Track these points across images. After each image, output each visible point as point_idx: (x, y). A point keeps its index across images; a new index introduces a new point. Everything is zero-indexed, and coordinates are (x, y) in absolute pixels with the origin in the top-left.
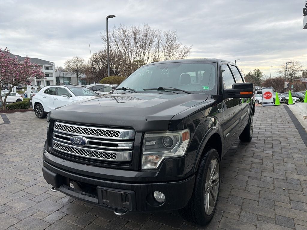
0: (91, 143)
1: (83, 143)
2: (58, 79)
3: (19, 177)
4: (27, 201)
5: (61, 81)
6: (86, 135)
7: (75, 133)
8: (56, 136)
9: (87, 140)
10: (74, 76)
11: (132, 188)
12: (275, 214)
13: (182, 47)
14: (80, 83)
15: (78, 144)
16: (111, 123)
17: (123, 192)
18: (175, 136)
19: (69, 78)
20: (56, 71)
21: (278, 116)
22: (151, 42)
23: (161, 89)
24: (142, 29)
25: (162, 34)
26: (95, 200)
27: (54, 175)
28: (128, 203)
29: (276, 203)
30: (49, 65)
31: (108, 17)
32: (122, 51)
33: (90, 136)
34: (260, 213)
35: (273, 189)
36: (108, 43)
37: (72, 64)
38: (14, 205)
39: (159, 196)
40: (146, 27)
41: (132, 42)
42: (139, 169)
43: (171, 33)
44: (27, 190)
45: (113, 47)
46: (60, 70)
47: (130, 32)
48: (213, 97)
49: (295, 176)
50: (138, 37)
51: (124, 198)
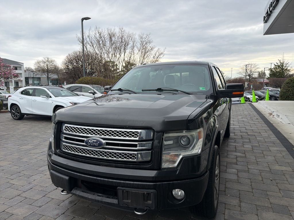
0: (108, 144)
1: (100, 145)
2: (27, 79)
3: (11, 182)
4: (27, 206)
5: (30, 82)
6: (103, 136)
7: (89, 135)
8: (66, 138)
9: (104, 141)
10: (45, 76)
11: (154, 187)
12: (271, 203)
13: (156, 49)
14: (50, 84)
15: (94, 146)
16: (128, 124)
17: (145, 191)
19: (39, 79)
20: (25, 71)
21: (246, 113)
22: (126, 45)
23: (160, 90)
24: (117, 31)
25: (137, 37)
26: (115, 201)
27: (67, 178)
28: (150, 202)
29: (268, 193)
30: (17, 66)
31: (83, 19)
32: (98, 52)
33: (107, 137)
34: (258, 203)
35: (262, 180)
37: (42, 65)
38: (14, 212)
40: (121, 30)
41: (108, 44)
43: (145, 36)
44: (24, 195)
45: (89, 49)
46: (28, 70)
47: (106, 34)
49: (277, 167)
50: (113, 39)
51: (147, 197)
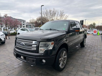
0: (25, 45)
1: (23, 45)
2: (27, 26)
4: (10, 62)
5: (28, 26)
6: (24, 43)
7: (21, 42)
8: (17, 43)
9: (24, 44)
10: (32, 25)
11: (36, 58)
12: (84, 69)
13: (66, 15)
14: (34, 27)
15: (22, 45)
16: (30, 39)
17: (33, 59)
18: (49, 43)
19: (31, 25)
20: (26, 23)
21: (97, 39)
22: (55, 14)
24: (52, 9)
25: (59, 11)
26: (26, 61)
27: (16, 54)
28: (34, 62)
29: (86, 66)
30: (24, 21)
31: (42, 6)
32: (46, 17)
33: (25, 43)
34: (79, 69)
35: (86, 62)
36: (41, 14)
37: (31, 21)
38: (6, 63)
39: (44, 61)
40: (54, 9)
41: (49, 14)
42: (38, 53)
43: (62, 11)
45: (43, 16)
46: (28, 23)
47: (48, 11)
48: (66, 32)
50: (51, 12)
51: (33, 61)
